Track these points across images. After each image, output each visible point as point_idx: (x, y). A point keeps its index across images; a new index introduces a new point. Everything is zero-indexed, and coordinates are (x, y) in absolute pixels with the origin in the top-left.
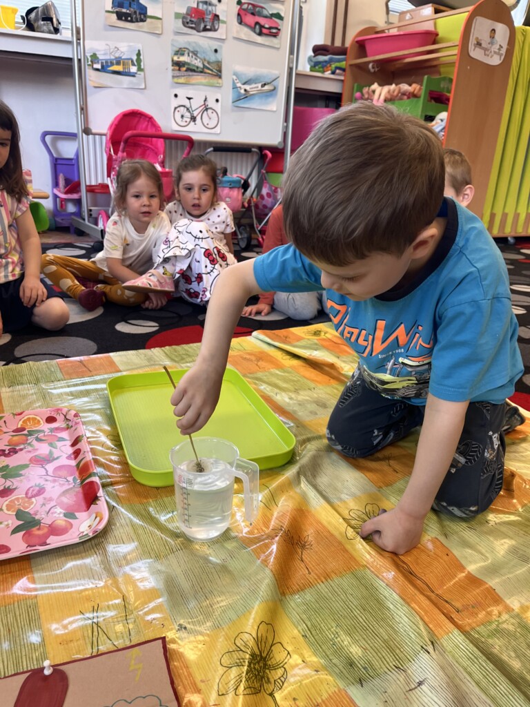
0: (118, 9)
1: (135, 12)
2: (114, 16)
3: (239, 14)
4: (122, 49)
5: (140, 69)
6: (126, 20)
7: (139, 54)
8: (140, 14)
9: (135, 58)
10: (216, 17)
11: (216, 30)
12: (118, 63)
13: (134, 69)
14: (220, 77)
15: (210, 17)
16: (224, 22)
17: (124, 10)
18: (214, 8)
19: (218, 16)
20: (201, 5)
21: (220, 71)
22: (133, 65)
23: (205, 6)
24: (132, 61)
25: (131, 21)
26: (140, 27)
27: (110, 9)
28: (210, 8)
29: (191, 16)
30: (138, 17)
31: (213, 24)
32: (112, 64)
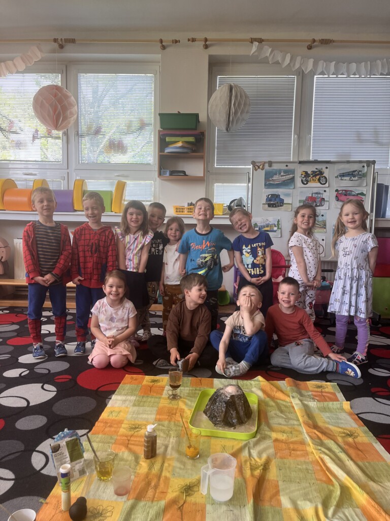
0: (269, 202)
1: (278, 203)
2: (267, 205)
3: (336, 196)
4: (270, 220)
5: (278, 228)
6: (273, 207)
7: (278, 221)
8: (280, 203)
9: (276, 223)
10: (323, 199)
11: (322, 206)
12: (267, 226)
13: (275, 229)
14: (325, 228)
15: (319, 200)
16: (327, 201)
17: (272, 202)
18: (321, 195)
19: (324, 199)
20: (314, 195)
21: (325, 225)
22: (275, 226)
23: (316, 195)
24: (275, 225)
25: (276, 207)
26: (280, 209)
27: (265, 203)
28: (319, 195)
29: (308, 201)
30: (279, 204)
31: (321, 202)
32: (264, 227)
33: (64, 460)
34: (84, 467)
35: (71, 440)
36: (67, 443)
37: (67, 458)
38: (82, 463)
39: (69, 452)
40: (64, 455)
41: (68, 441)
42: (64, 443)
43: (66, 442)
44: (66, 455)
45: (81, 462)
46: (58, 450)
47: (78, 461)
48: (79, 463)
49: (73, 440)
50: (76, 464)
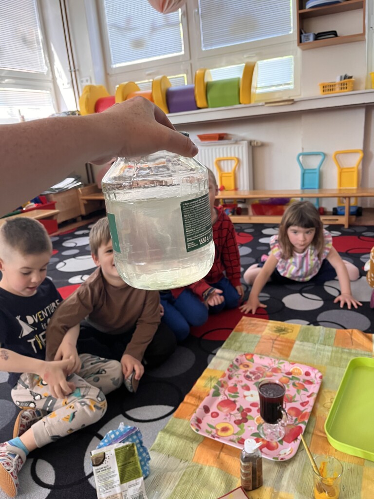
33: (110, 479)
34: (142, 492)
35: (123, 448)
36: (117, 452)
37: (115, 476)
38: (138, 486)
39: (119, 467)
40: (111, 470)
41: (119, 449)
42: (113, 452)
43: (116, 450)
44: (114, 472)
45: (137, 484)
46: (102, 463)
47: (133, 482)
48: (134, 485)
49: (127, 446)
50: (130, 486)
